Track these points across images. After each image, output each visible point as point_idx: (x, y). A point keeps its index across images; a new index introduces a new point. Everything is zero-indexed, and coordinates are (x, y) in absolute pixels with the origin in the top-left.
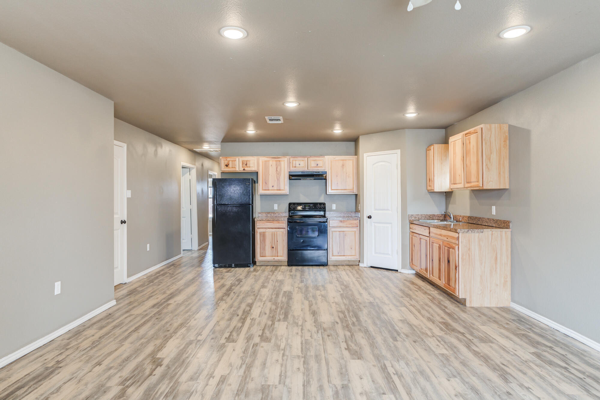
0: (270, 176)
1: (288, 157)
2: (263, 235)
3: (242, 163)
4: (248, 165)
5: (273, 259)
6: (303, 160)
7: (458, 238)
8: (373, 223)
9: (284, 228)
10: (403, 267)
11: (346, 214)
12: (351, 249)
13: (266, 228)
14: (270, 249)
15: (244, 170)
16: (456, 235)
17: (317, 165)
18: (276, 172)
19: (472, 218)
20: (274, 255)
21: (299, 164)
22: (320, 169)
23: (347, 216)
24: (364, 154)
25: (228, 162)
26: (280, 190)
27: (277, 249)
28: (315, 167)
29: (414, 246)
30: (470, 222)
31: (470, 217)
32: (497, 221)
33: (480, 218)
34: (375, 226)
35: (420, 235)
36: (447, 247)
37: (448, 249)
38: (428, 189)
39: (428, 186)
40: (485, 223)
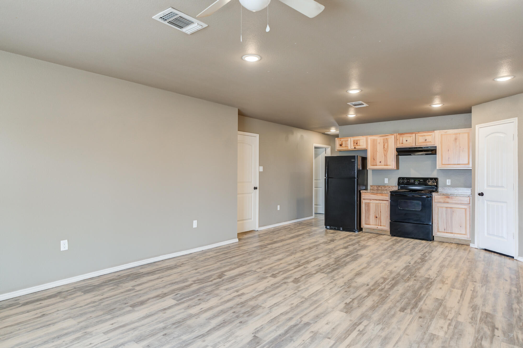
0: (378, 153)
1: (396, 134)
2: (368, 205)
3: (353, 142)
4: (358, 144)
5: (377, 228)
6: (410, 137)
8: (485, 201)
9: (388, 201)
10: (519, 254)
12: (461, 227)
13: (370, 200)
14: (374, 218)
15: (355, 148)
17: (426, 140)
18: (383, 149)
20: (378, 224)
21: (407, 141)
22: (429, 144)
24: (477, 126)
25: (342, 142)
26: (387, 165)
27: (380, 219)
28: (423, 142)
34: (488, 204)
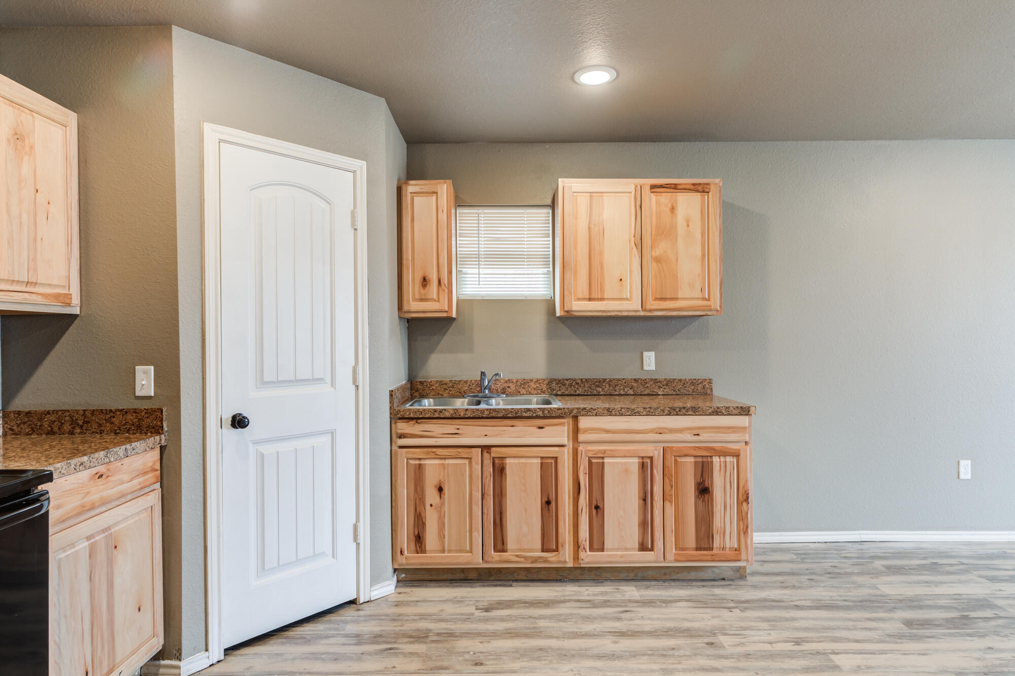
7: (749, 428)
10: (375, 579)
12: (140, 609)
24: (206, 126)
29: (440, 490)
30: (559, 393)
31: (559, 381)
32: (669, 382)
33: (604, 380)
34: (263, 455)
35: (493, 449)
36: (695, 456)
37: (700, 460)
38: (405, 308)
39: (409, 301)
40: (624, 389)
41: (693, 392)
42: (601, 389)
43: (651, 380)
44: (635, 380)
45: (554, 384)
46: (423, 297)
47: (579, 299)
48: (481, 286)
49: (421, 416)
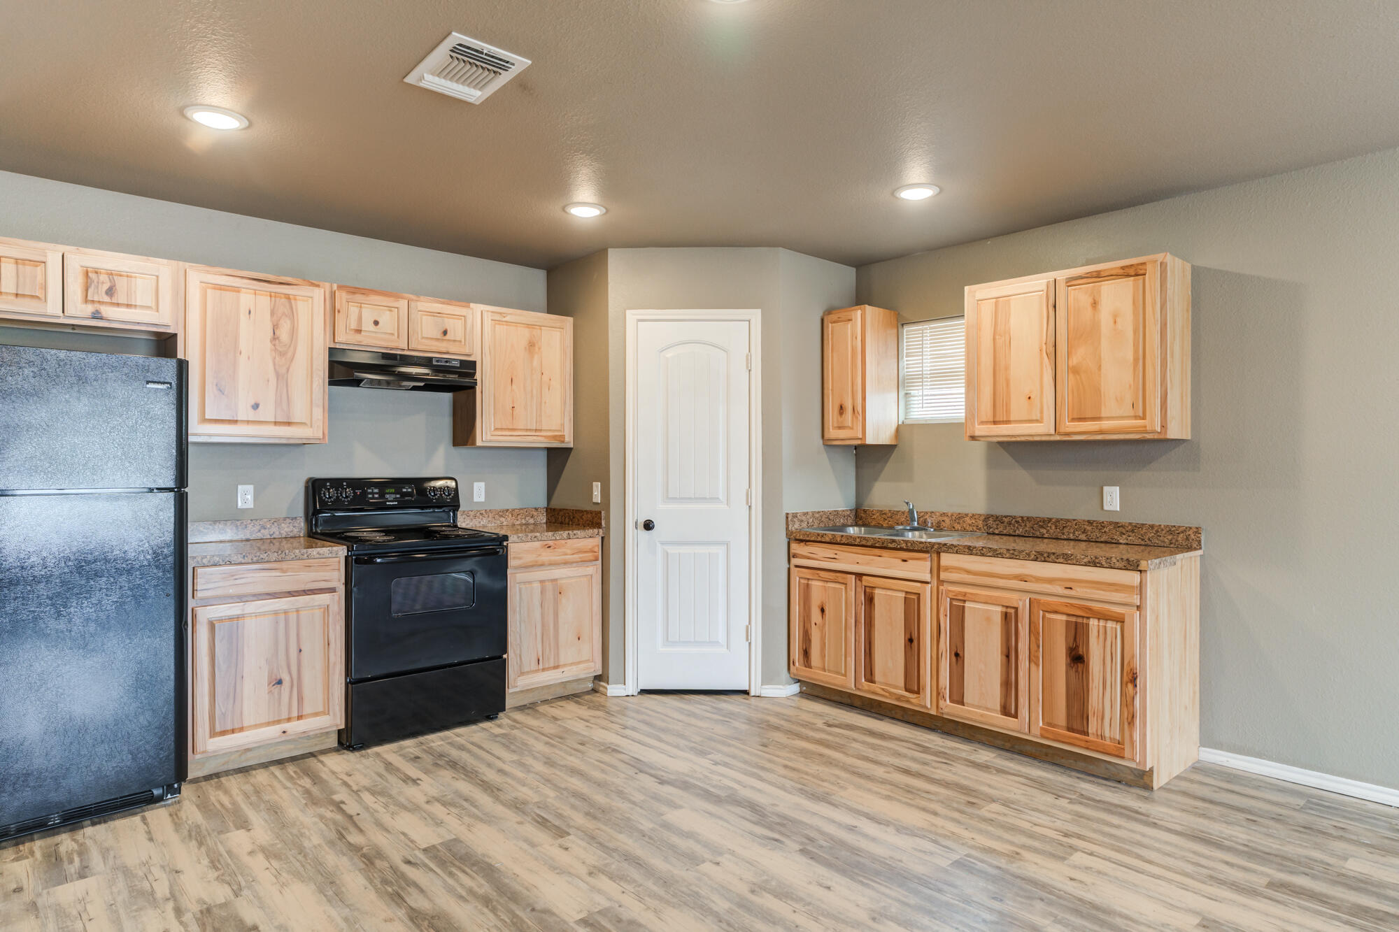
0: (242, 361)
1: (327, 285)
2: (228, 631)
3: (81, 280)
4: (121, 297)
5: (280, 733)
6: (390, 308)
7: (1141, 588)
8: (658, 545)
9: (332, 590)
10: (767, 679)
11: (519, 517)
12: (579, 639)
13: (240, 599)
14: (263, 689)
16: (1132, 578)
17: (445, 333)
18: (269, 345)
19: (1006, 520)
20: (285, 716)
21: (376, 323)
22: (454, 351)
23: (524, 521)
24: (628, 312)
26: (289, 424)
27: (297, 685)
28: (437, 340)
29: (823, 610)
30: (997, 532)
31: (997, 517)
32: (1135, 528)
33: (1050, 520)
34: (667, 553)
35: (864, 577)
36: (1068, 615)
37: (1073, 619)
38: (826, 436)
39: (829, 429)
40: (1074, 533)
41: (1171, 544)
42: (1045, 531)
43: (1111, 523)
44: (1089, 521)
45: (991, 521)
46: (840, 425)
47: (982, 423)
48: (924, 409)
49: (808, 539)
